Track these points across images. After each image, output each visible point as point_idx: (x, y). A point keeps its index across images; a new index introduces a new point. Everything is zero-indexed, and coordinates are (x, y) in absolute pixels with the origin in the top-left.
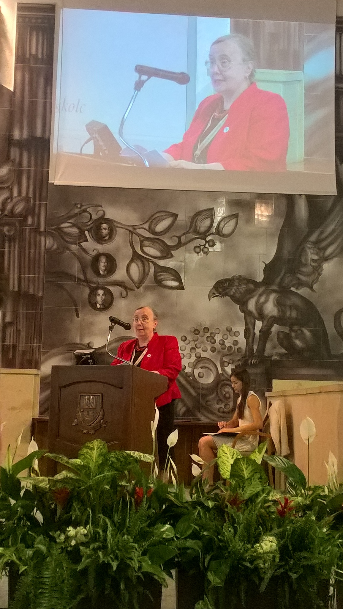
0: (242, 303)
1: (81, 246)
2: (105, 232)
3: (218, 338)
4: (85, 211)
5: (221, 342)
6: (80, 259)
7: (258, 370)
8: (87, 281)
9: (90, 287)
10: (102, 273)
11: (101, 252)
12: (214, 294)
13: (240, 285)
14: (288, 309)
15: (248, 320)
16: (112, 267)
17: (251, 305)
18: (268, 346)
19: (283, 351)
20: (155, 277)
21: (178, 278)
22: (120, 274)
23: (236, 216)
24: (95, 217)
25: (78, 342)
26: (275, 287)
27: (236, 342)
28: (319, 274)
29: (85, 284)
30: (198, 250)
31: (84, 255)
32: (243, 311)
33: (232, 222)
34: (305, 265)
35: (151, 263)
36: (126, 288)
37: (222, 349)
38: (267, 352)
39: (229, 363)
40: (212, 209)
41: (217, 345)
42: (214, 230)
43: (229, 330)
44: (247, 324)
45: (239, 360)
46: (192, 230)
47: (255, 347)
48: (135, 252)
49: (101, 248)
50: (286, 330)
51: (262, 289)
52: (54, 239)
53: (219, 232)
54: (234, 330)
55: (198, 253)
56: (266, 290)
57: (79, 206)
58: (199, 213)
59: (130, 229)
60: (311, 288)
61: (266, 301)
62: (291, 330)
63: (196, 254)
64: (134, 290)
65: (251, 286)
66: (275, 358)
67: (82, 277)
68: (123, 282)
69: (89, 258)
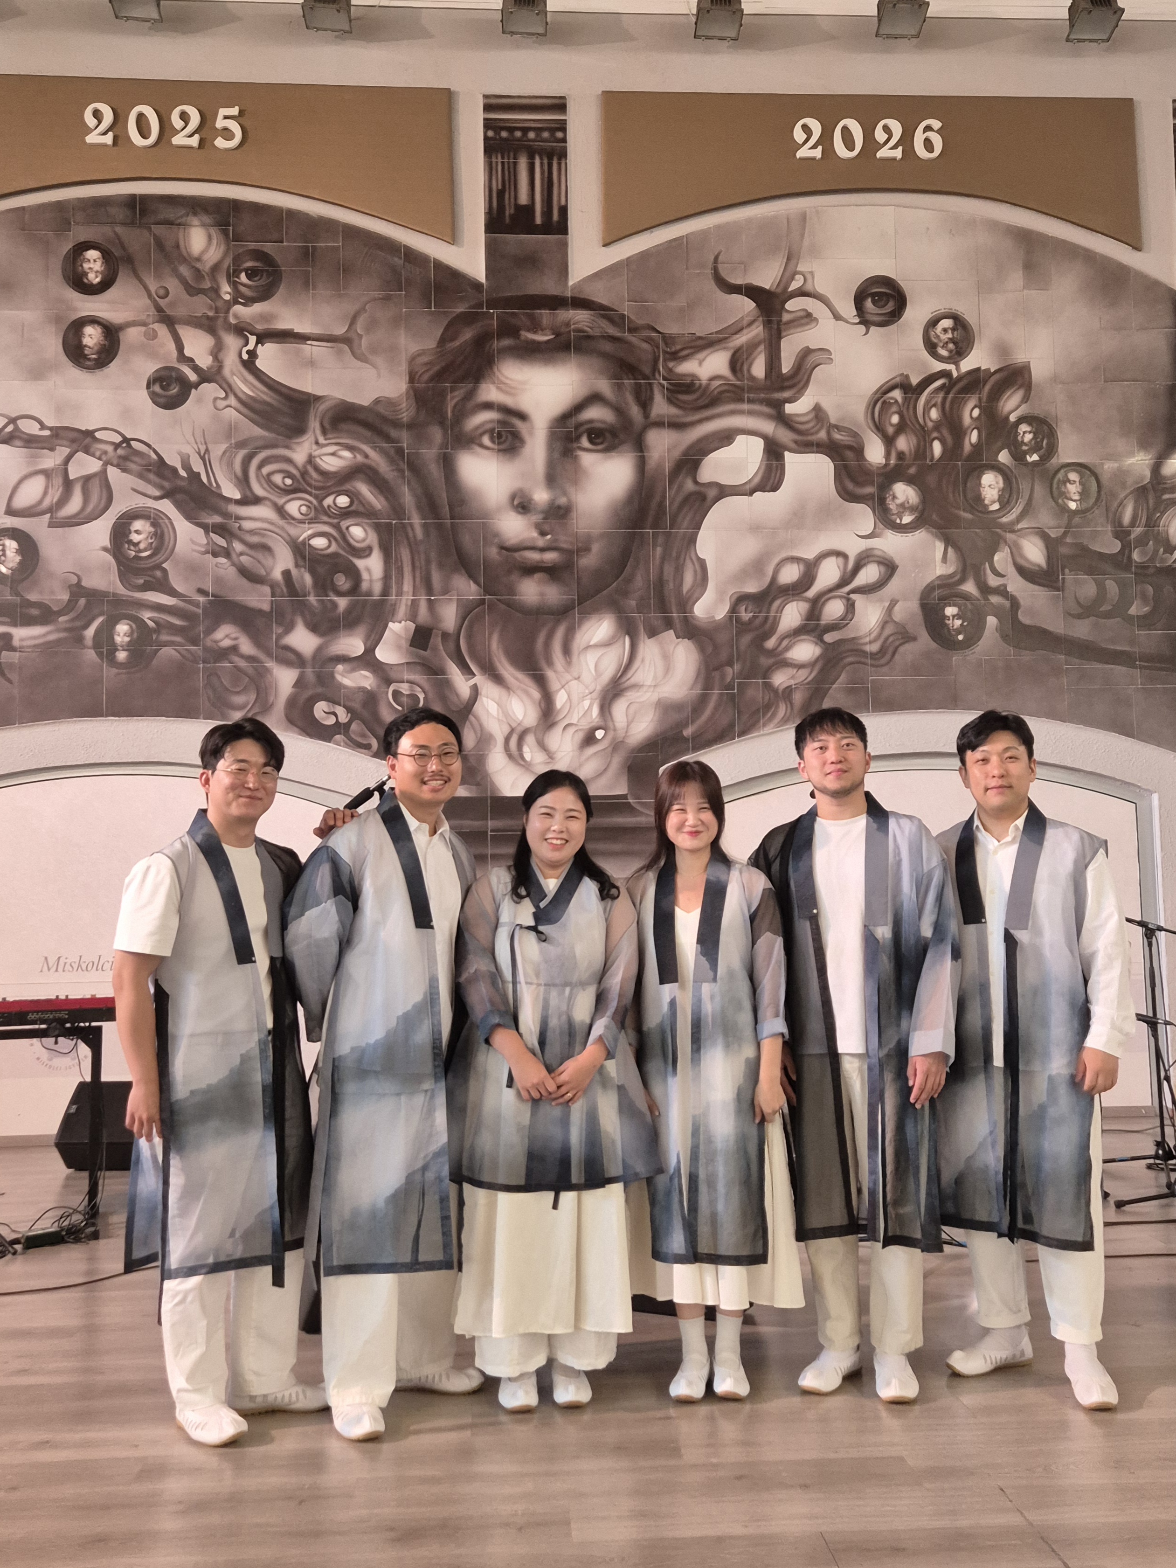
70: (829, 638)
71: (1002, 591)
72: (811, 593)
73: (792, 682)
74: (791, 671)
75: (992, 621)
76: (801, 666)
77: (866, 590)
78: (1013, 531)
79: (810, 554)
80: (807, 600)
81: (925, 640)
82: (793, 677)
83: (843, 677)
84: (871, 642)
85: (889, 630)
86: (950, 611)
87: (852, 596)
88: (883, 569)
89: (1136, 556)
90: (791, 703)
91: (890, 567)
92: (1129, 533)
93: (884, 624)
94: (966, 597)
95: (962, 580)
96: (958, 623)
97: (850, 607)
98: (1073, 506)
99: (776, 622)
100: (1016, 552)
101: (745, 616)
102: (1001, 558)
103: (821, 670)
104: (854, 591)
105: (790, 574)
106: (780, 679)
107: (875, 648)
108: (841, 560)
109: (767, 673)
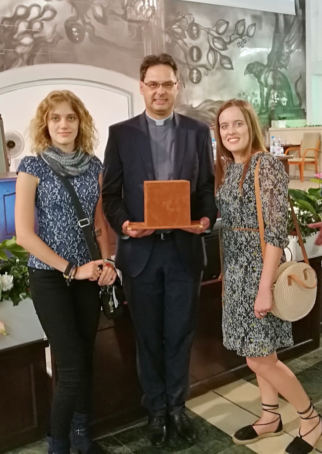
0: (259, 77)
1: (183, 41)
2: (195, 32)
3: (249, 98)
4: (184, 17)
5: (251, 101)
6: (184, 50)
7: (266, 116)
8: (188, 64)
10: (195, 59)
11: (194, 45)
12: (247, 72)
13: (257, 67)
14: (277, 80)
15: (261, 87)
17: (262, 79)
18: (270, 102)
20: (221, 61)
21: (231, 63)
22: (203, 61)
23: (254, 25)
24: (189, 22)
25: (186, 103)
26: (272, 68)
27: (256, 101)
28: (289, 61)
29: (187, 66)
30: (239, 45)
31: (185, 47)
32: (259, 82)
33: (253, 28)
34: (283, 55)
35: (218, 53)
36: (207, 69)
38: (269, 106)
40: (244, 20)
42: (245, 33)
43: (253, 94)
44: (261, 90)
45: (258, 110)
46: (236, 33)
47: (265, 103)
48: (210, 46)
49: (194, 43)
51: (266, 69)
52: (169, 36)
53: (248, 35)
54: (256, 93)
55: (239, 47)
56: (268, 69)
57: (181, 14)
58: (238, 22)
59: (207, 30)
60: (286, 69)
61: (268, 76)
64: (211, 70)
65: (262, 67)
66: (273, 109)
67: (185, 62)
68: (205, 65)
69: (188, 49)
70: (36, 36)
71: (89, 24)
72: (29, 19)
73: (23, 51)
74: (22, 47)
75: (87, 34)
76: (26, 45)
77: (47, 20)
78: (93, 4)
79: (28, 5)
80: (27, 22)
81: (66, 39)
82: (23, 49)
83: (40, 50)
84: (49, 38)
85: (55, 35)
86: (74, 29)
87: (43, 22)
88: (52, 13)
89: (128, 16)
90: (23, 59)
91: (55, 12)
92: (126, 8)
93: (53, 32)
94: (79, 25)
95: (77, 19)
96: (76, 34)
97: (42, 25)
99: (17, 29)
100: (94, 11)
101: (6, 25)
102: (90, 13)
103: (33, 47)
104: (43, 20)
105: (21, 12)
106: (19, 50)
107: (50, 41)
108: (38, 8)
109: (14, 47)
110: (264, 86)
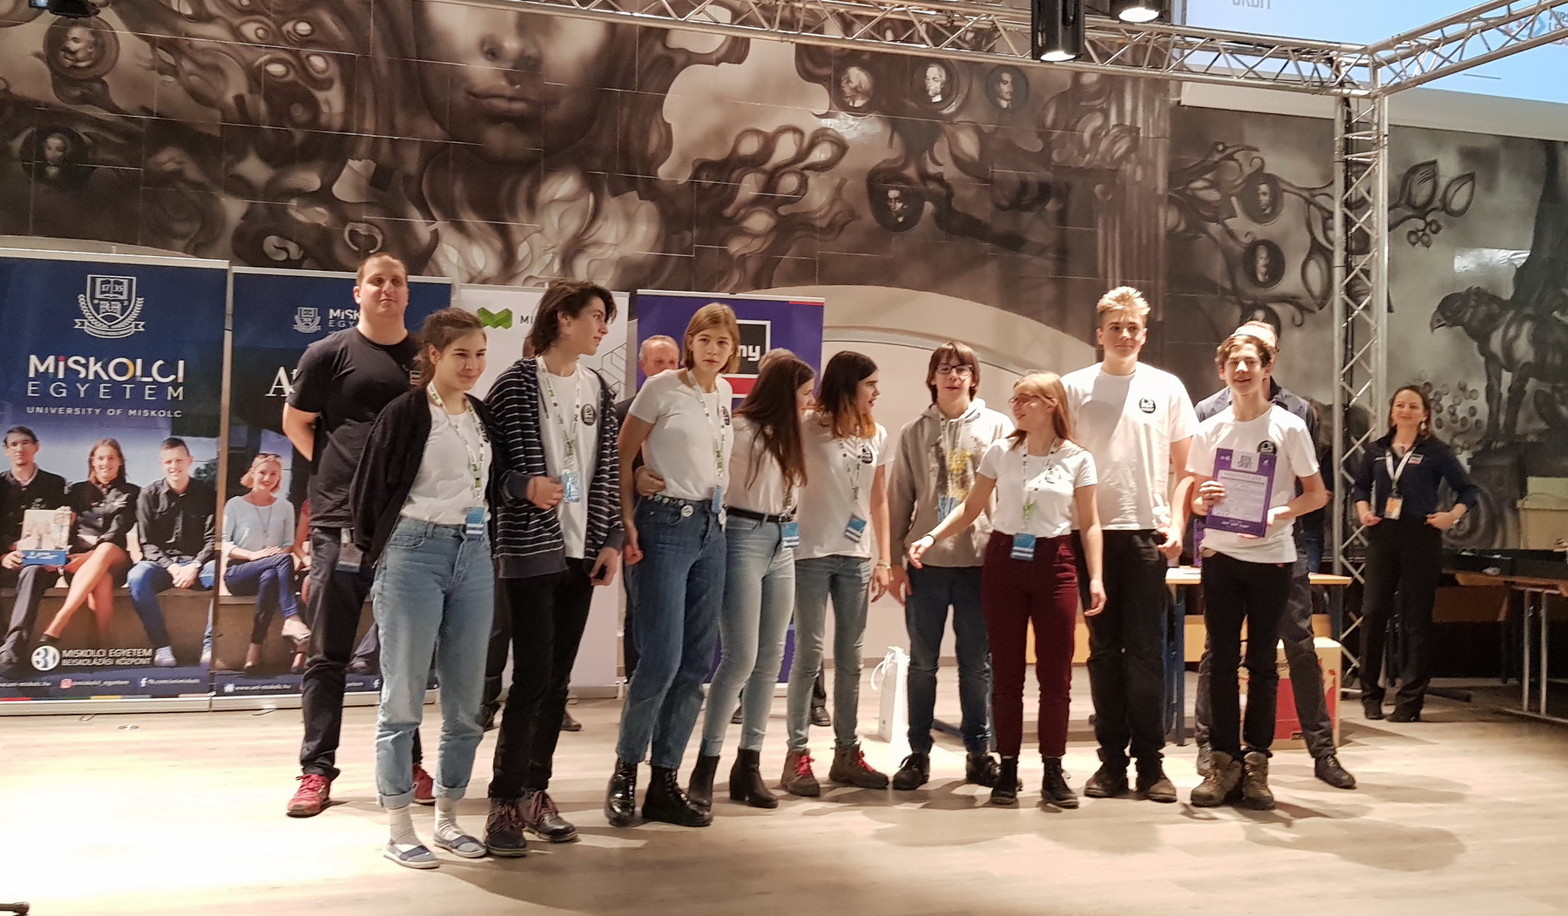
0: (1482, 339)
1: (1225, 226)
2: (1265, 199)
3: (1446, 402)
4: (1230, 157)
5: (1452, 410)
6: (1227, 254)
7: (1506, 461)
8: (1235, 291)
9: (1242, 305)
10: (1260, 278)
11: (1260, 237)
12: (1439, 321)
13: (1478, 305)
14: (1549, 349)
15: (1491, 369)
16: (1277, 269)
17: (1496, 343)
18: (1522, 416)
19: (1543, 425)
22: (1290, 282)
23: (1471, 177)
24: (1248, 170)
26: (1529, 311)
27: (1473, 411)
29: (1233, 298)
30: (1413, 238)
31: (1231, 243)
32: (1482, 354)
33: (1466, 188)
36: (1302, 309)
37: (1453, 422)
38: (1519, 430)
39: (1463, 448)
40: (1434, 162)
41: (1445, 415)
42: (1437, 203)
43: (1463, 388)
44: (1489, 379)
45: (1478, 443)
46: (1403, 202)
47: (1502, 419)
48: (1314, 239)
49: (1259, 231)
50: (1547, 388)
51: (1511, 314)
52: (1180, 210)
53: (1445, 207)
54: (1470, 388)
55: (1414, 244)
56: (1516, 314)
57: (1221, 147)
58: (1414, 169)
59: (1306, 194)
61: (1517, 336)
62: (1554, 388)
63: (1410, 246)
64: (1314, 312)
66: (1532, 438)
67: (1228, 285)
68: (1294, 297)
69: (1239, 249)
70: (782, 210)
71: (939, 179)
72: (769, 166)
73: (746, 251)
74: (748, 240)
76: (755, 236)
77: (815, 167)
78: (952, 123)
79: (769, 128)
80: (764, 172)
82: (747, 246)
83: (793, 250)
84: (821, 218)
85: (837, 208)
86: (893, 194)
87: (806, 172)
88: (835, 148)
89: (1055, 156)
90: (745, 272)
91: (841, 147)
92: (1050, 134)
93: (833, 202)
94: (907, 180)
95: (904, 166)
96: (899, 205)
97: (804, 184)
98: (1004, 104)
99: (735, 190)
100: (953, 143)
101: (706, 182)
102: (941, 149)
103: (774, 243)
104: (808, 168)
105: (750, 147)
106: (736, 247)
107: (822, 223)
108: (797, 136)
109: (723, 241)
110: (1502, 367)
